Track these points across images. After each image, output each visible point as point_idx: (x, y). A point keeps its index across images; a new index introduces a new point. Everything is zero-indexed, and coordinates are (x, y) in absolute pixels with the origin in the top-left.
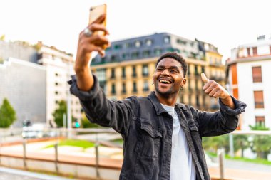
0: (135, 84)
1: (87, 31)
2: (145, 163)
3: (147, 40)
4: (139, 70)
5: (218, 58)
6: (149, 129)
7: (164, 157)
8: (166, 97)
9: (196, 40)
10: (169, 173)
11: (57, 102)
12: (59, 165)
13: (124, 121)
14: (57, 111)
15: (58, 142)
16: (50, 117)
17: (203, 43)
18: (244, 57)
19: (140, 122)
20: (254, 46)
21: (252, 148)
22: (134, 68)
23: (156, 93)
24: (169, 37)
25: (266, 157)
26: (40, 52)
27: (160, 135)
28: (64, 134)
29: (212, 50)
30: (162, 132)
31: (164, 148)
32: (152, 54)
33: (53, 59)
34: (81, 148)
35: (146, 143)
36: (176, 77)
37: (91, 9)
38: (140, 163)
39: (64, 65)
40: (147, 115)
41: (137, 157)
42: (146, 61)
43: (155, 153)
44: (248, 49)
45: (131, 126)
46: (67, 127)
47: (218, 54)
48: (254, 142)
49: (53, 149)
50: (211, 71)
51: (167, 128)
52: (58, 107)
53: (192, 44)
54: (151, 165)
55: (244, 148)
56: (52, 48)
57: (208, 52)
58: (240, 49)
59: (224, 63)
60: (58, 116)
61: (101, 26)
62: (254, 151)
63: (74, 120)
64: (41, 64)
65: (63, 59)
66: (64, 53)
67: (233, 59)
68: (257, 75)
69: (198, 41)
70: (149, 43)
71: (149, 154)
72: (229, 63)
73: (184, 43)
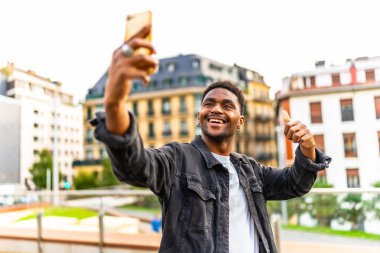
0: (151, 126)
1: (126, 48)
2: (194, 236)
3: (168, 65)
4: (157, 106)
5: (265, 90)
6: (199, 188)
7: (219, 228)
8: (217, 141)
9: (235, 65)
10: (228, 249)
11: (36, 152)
12: (43, 245)
13: (164, 178)
14: (36, 166)
15: (42, 210)
16: (26, 174)
17: (245, 70)
18: (298, 89)
19: (186, 179)
20: (312, 74)
21: (310, 212)
22: (150, 103)
23: (203, 137)
24: (198, 61)
25: (328, 224)
26: (10, 79)
27: (213, 196)
28: (47, 199)
29: (257, 80)
30: (216, 192)
31: (219, 215)
32: (176, 83)
33: (31, 89)
34: (75, 219)
35: (196, 208)
36: (232, 114)
37: (129, 18)
38: (188, 238)
39: (48, 98)
40: (194, 169)
41: (182, 228)
42: (167, 93)
43: (207, 223)
44: (304, 79)
45: (173, 185)
46: (52, 188)
47: (264, 84)
48: (313, 204)
49: (35, 222)
50: (255, 109)
51: (222, 185)
52: (38, 159)
53: (230, 71)
54: (203, 240)
55: (300, 212)
56: (29, 72)
57: (252, 81)
58: (294, 78)
59: (272, 97)
60: (37, 172)
61: (145, 42)
62: (314, 217)
63: (63, 178)
64: (13, 96)
65: (44, 89)
66: (48, 80)
67: (285, 91)
68: (316, 113)
69: (238, 67)
70: (171, 68)
71: (200, 224)
72: (279, 96)
73: (219, 68)
